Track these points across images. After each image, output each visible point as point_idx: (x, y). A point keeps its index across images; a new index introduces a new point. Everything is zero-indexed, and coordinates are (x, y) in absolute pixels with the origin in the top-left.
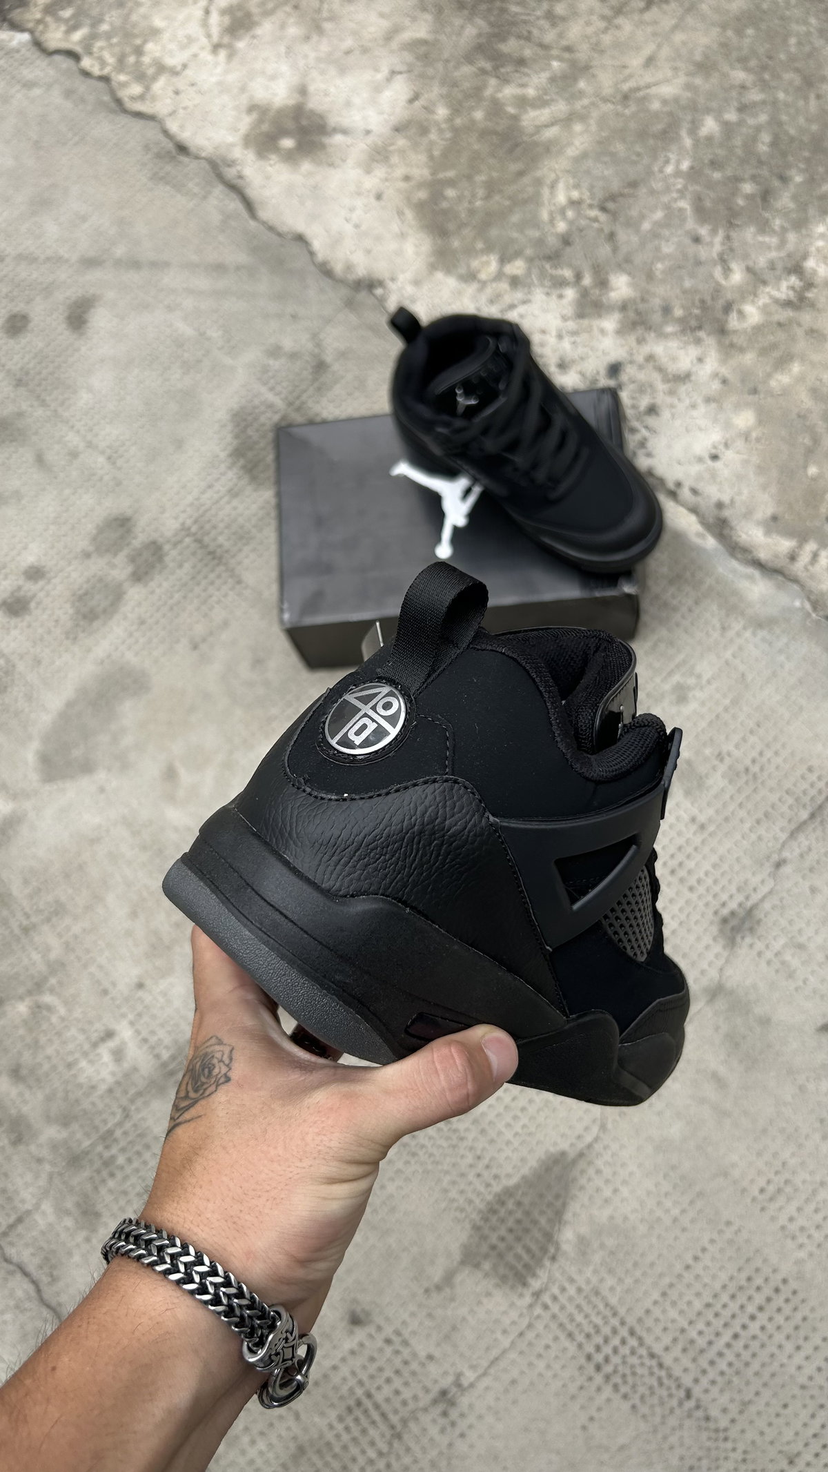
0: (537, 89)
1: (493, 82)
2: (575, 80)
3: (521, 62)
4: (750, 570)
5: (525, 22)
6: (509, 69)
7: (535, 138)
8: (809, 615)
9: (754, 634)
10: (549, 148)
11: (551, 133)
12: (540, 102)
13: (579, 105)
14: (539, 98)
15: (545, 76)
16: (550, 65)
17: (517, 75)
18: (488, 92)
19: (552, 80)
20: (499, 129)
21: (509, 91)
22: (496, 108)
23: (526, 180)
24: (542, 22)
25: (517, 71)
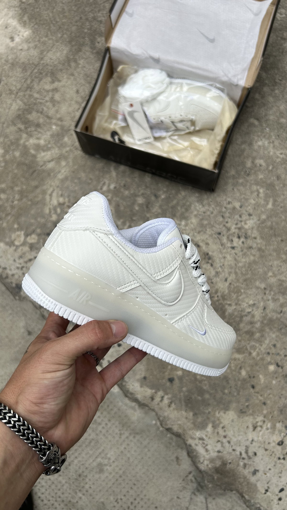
0: (45, 141)
1: (24, 136)
2: (63, 136)
3: (38, 125)
4: (134, 404)
5: (41, 103)
6: (33, 129)
7: (43, 167)
8: (158, 428)
9: (134, 437)
10: (49, 174)
11: (50, 165)
12: (46, 148)
13: (64, 151)
14: (46, 145)
15: (49, 133)
16: (51, 128)
17: (36, 133)
18: (22, 142)
19: (52, 136)
20: (27, 162)
21: (32, 141)
22: (25, 151)
23: (38, 191)
24: (48, 104)
25: (36, 130)
